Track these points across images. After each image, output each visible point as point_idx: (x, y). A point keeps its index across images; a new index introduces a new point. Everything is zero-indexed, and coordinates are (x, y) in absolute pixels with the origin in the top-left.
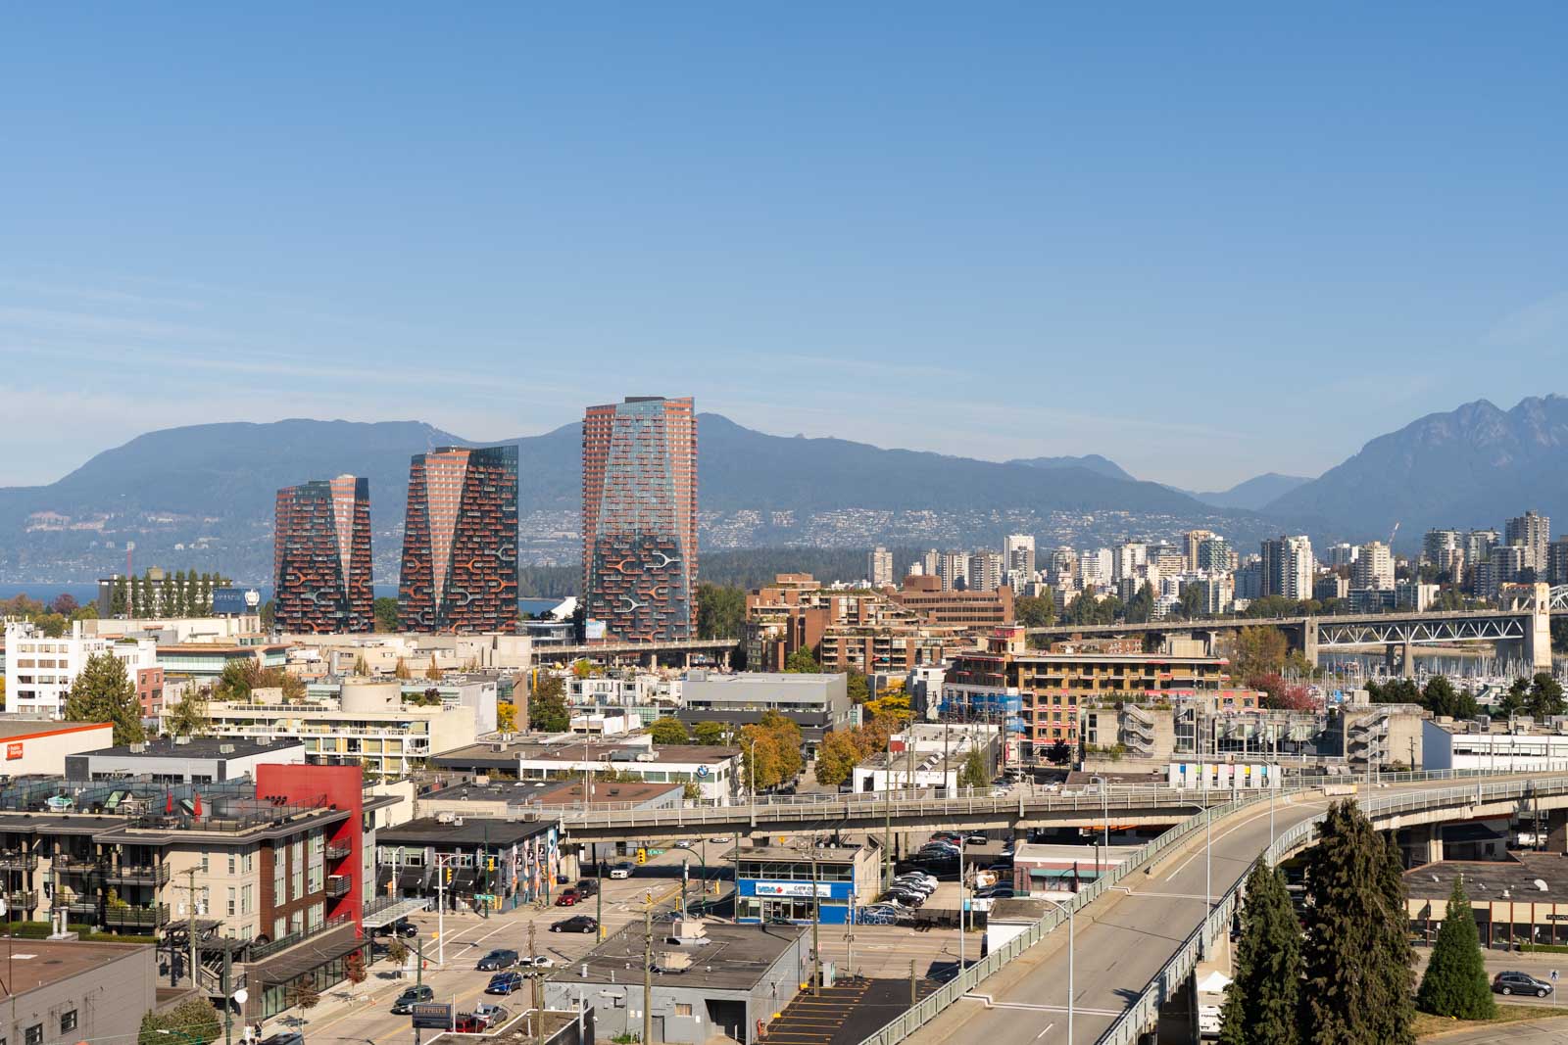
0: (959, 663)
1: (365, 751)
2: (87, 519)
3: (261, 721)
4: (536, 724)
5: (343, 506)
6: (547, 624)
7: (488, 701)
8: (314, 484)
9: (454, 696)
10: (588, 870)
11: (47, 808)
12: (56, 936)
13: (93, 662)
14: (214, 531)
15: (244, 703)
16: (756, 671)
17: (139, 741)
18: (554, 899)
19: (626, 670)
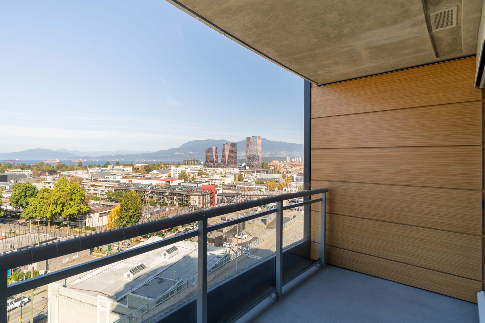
0: (299, 173)
1: (216, 183)
2: (182, 152)
3: (203, 179)
4: (239, 180)
5: (214, 151)
6: (241, 167)
7: (233, 177)
8: (210, 148)
9: (228, 176)
11: (176, 190)
12: (176, 206)
13: (182, 171)
14: (198, 154)
15: (201, 177)
16: (270, 174)
17: (188, 181)
19: (251, 173)
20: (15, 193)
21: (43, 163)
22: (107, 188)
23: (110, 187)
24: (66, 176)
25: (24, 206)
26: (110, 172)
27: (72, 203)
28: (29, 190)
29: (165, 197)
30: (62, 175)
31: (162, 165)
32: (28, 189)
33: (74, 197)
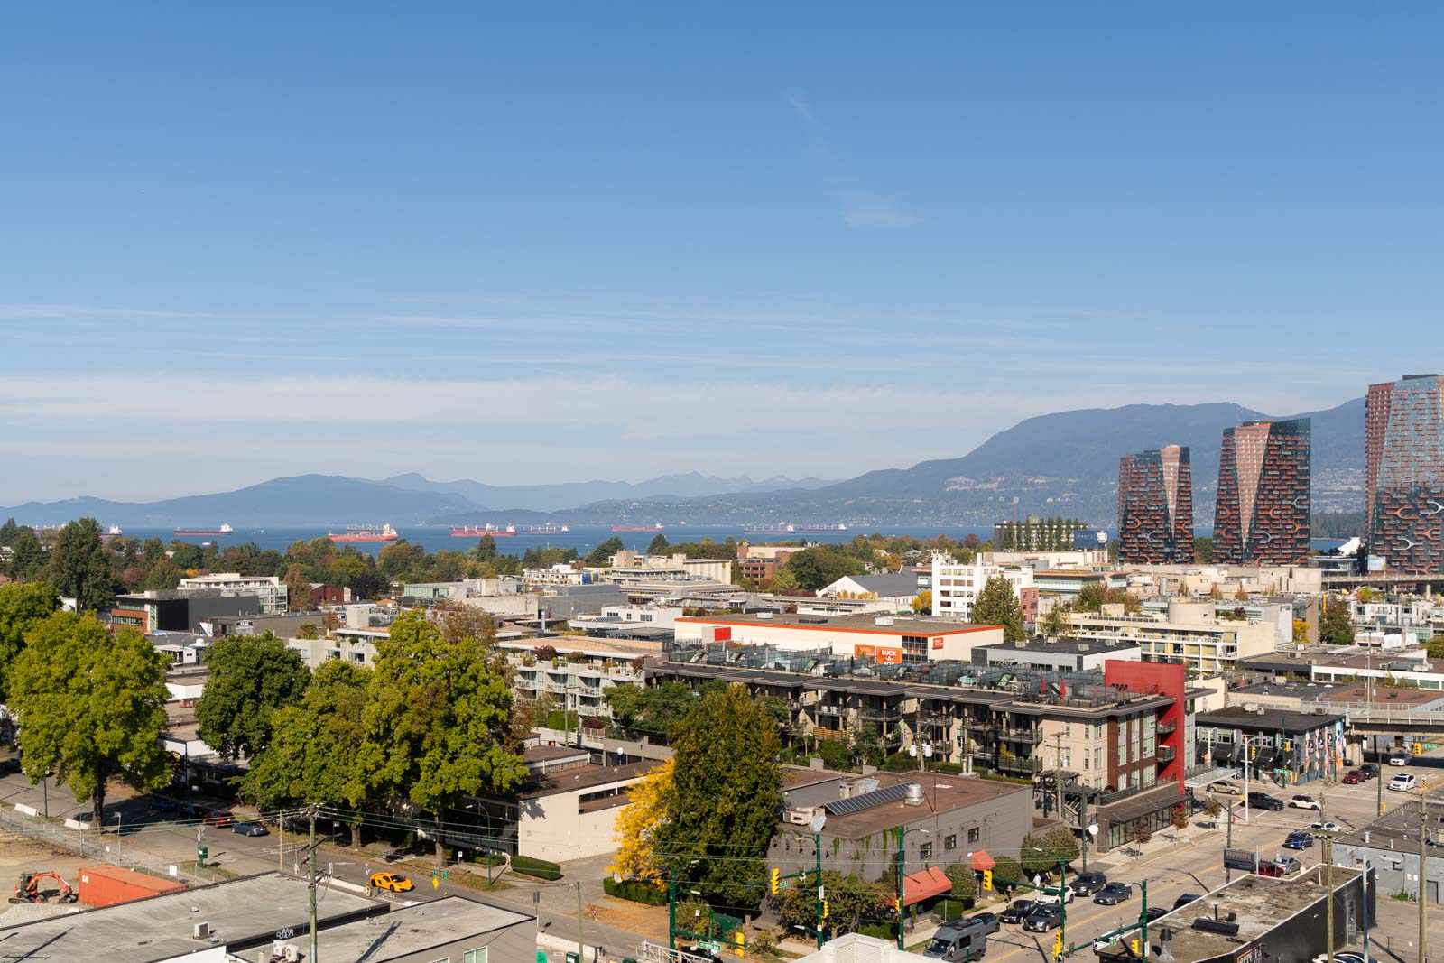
1: (1186, 653)
2: (987, 481)
3: (1109, 628)
4: (1326, 638)
5: (1170, 468)
6: (1334, 559)
7: (1286, 618)
8: (1148, 453)
9: (1258, 614)
10: (1370, 757)
11: (960, 684)
12: (965, 774)
13: (991, 582)
14: (1074, 488)
15: (1096, 614)
17: (1022, 639)
18: (1340, 777)
19: (1403, 596)
20: (219, 681)
21: (329, 541)
22: (612, 670)
23: (624, 661)
24: (425, 604)
25: (254, 742)
26: (625, 585)
27: (454, 739)
28: (273, 671)
29: (903, 725)
30: (409, 602)
31: (883, 552)
32: (268, 664)
33: (461, 707)
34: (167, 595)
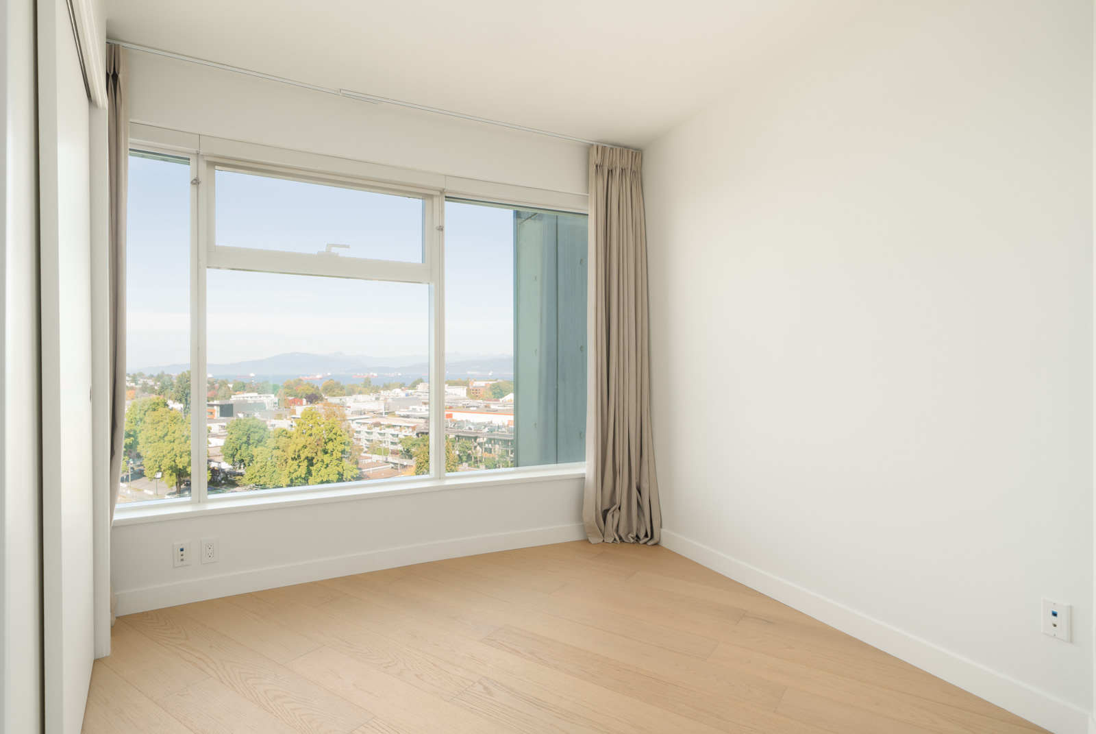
20: (231, 437)
21: (301, 380)
22: (404, 431)
23: (408, 427)
24: (336, 405)
25: (246, 462)
27: (327, 458)
28: (255, 432)
30: (330, 405)
32: (252, 430)
33: (330, 446)
34: (224, 402)
